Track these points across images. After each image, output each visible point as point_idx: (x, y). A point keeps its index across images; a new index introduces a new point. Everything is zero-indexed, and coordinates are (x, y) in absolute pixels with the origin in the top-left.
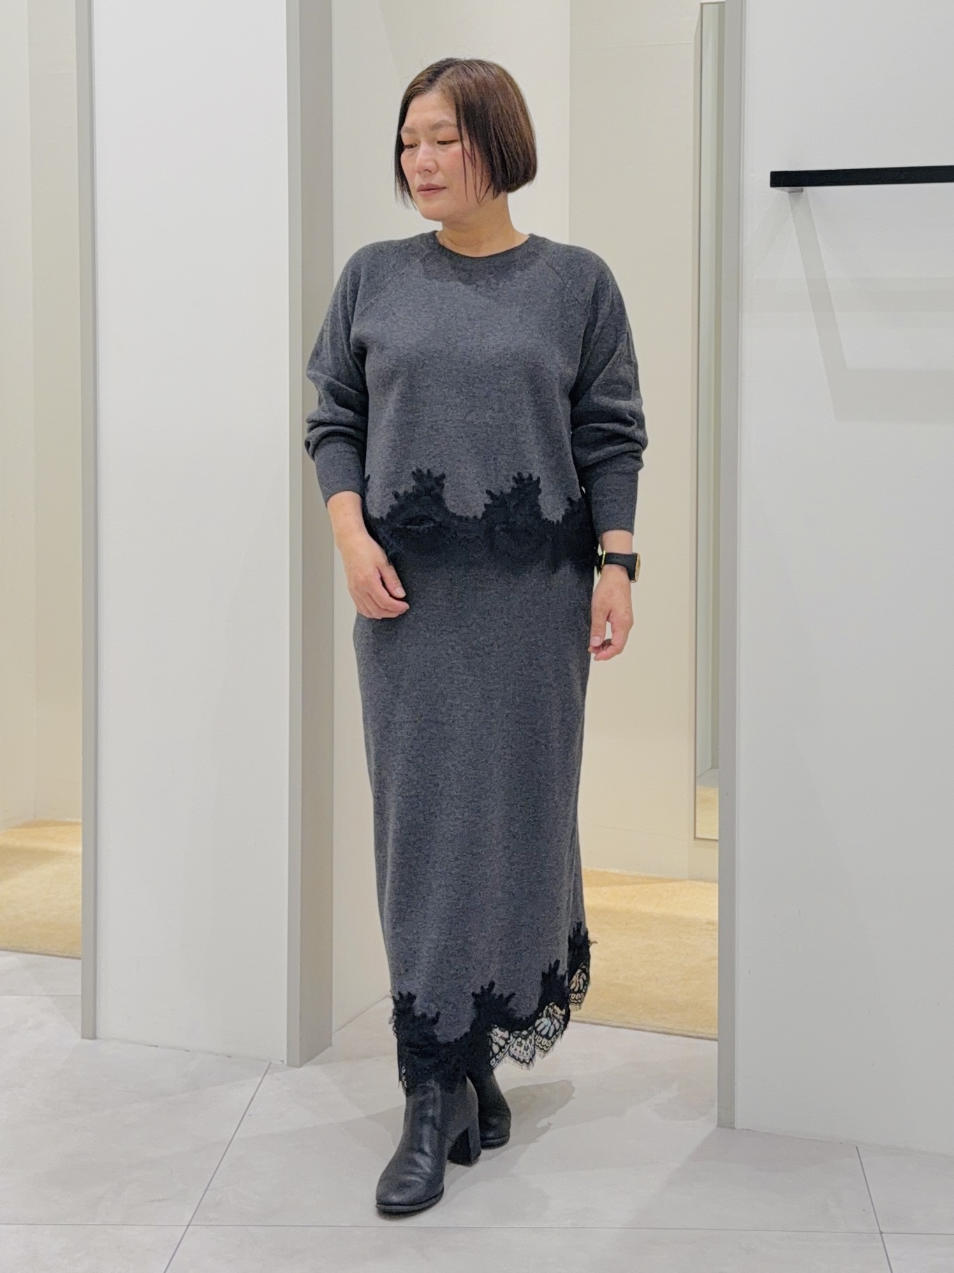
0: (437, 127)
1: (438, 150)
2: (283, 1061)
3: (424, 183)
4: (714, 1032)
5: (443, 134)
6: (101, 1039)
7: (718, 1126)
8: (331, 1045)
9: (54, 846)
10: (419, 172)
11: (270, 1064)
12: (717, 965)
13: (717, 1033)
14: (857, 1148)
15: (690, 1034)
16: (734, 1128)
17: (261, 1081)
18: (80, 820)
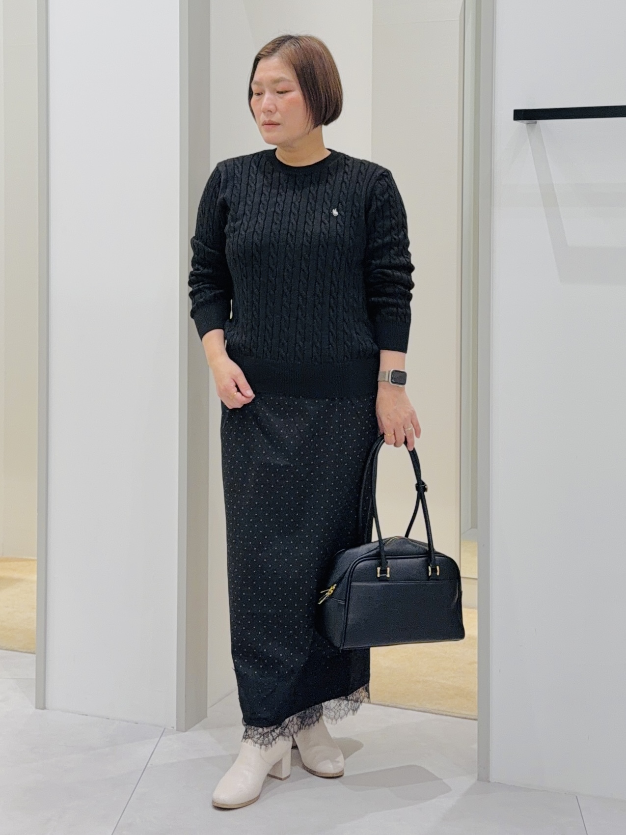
0: (277, 81)
1: (277, 97)
2: (173, 727)
3: (267, 120)
4: (474, 713)
5: (280, 87)
6: (48, 709)
7: (478, 780)
8: (206, 717)
9: (16, 575)
10: (264, 112)
11: (165, 729)
12: (477, 667)
13: (477, 715)
14: (577, 797)
15: (456, 715)
16: (489, 782)
17: (159, 741)
18: (36, 558)
